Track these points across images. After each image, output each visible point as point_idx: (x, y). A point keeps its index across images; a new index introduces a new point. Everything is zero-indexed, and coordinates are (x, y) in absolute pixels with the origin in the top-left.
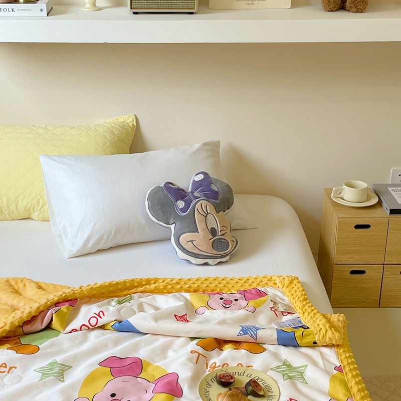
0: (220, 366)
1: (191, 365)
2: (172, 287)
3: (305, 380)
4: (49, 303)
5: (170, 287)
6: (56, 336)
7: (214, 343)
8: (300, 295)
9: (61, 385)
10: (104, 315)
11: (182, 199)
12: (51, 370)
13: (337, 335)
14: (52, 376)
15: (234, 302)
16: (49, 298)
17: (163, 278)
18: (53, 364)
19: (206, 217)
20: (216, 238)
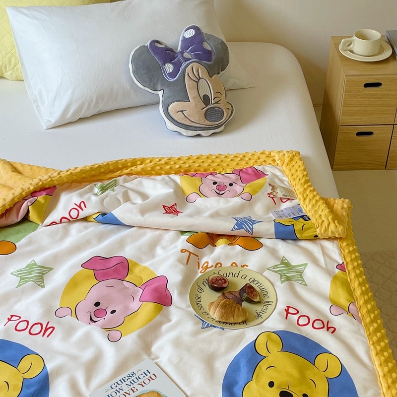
0: (212, 266)
1: (181, 267)
2: (161, 168)
3: (304, 281)
4: (24, 193)
5: (158, 168)
6: (35, 229)
7: (207, 238)
8: (301, 176)
9: (41, 292)
10: (85, 207)
11: (170, 62)
12: (30, 273)
13: (340, 228)
14: (31, 281)
15: (229, 187)
16: (24, 188)
17: (150, 158)
18: (32, 266)
19: (197, 82)
20: (209, 107)
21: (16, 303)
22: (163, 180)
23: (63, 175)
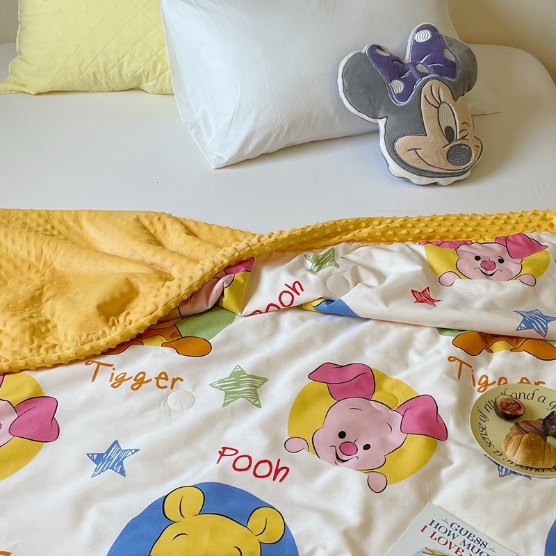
0: (494, 382)
1: (453, 382)
2: (395, 233)
4: (216, 269)
5: (390, 232)
6: (231, 321)
7: (479, 339)
9: (259, 415)
10: (303, 290)
11: (399, 78)
12: (238, 385)
14: (241, 397)
15: (498, 265)
16: (215, 261)
17: (378, 218)
18: (238, 375)
19: (438, 108)
20: (454, 144)
21: (225, 429)
22: (402, 251)
23: (265, 243)
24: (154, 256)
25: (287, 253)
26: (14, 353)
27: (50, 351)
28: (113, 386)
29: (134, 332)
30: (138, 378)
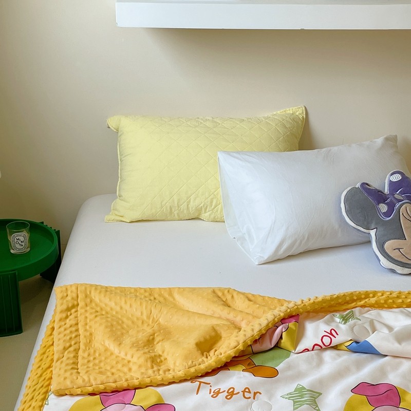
2: (393, 302)
4: (276, 319)
5: (390, 301)
6: (288, 356)
10: (338, 335)
11: (384, 202)
12: (302, 396)
14: (305, 404)
16: (275, 314)
17: (381, 292)
18: (300, 390)
22: (402, 312)
23: (307, 304)
24: (229, 314)
25: (320, 314)
26: (142, 373)
27: (167, 373)
28: (212, 396)
29: (224, 360)
30: (230, 391)
